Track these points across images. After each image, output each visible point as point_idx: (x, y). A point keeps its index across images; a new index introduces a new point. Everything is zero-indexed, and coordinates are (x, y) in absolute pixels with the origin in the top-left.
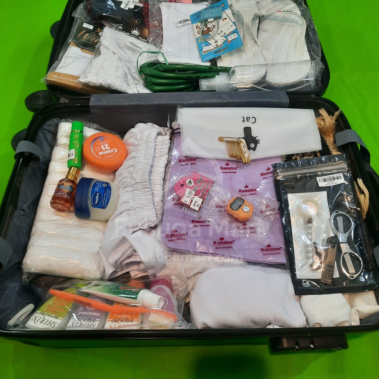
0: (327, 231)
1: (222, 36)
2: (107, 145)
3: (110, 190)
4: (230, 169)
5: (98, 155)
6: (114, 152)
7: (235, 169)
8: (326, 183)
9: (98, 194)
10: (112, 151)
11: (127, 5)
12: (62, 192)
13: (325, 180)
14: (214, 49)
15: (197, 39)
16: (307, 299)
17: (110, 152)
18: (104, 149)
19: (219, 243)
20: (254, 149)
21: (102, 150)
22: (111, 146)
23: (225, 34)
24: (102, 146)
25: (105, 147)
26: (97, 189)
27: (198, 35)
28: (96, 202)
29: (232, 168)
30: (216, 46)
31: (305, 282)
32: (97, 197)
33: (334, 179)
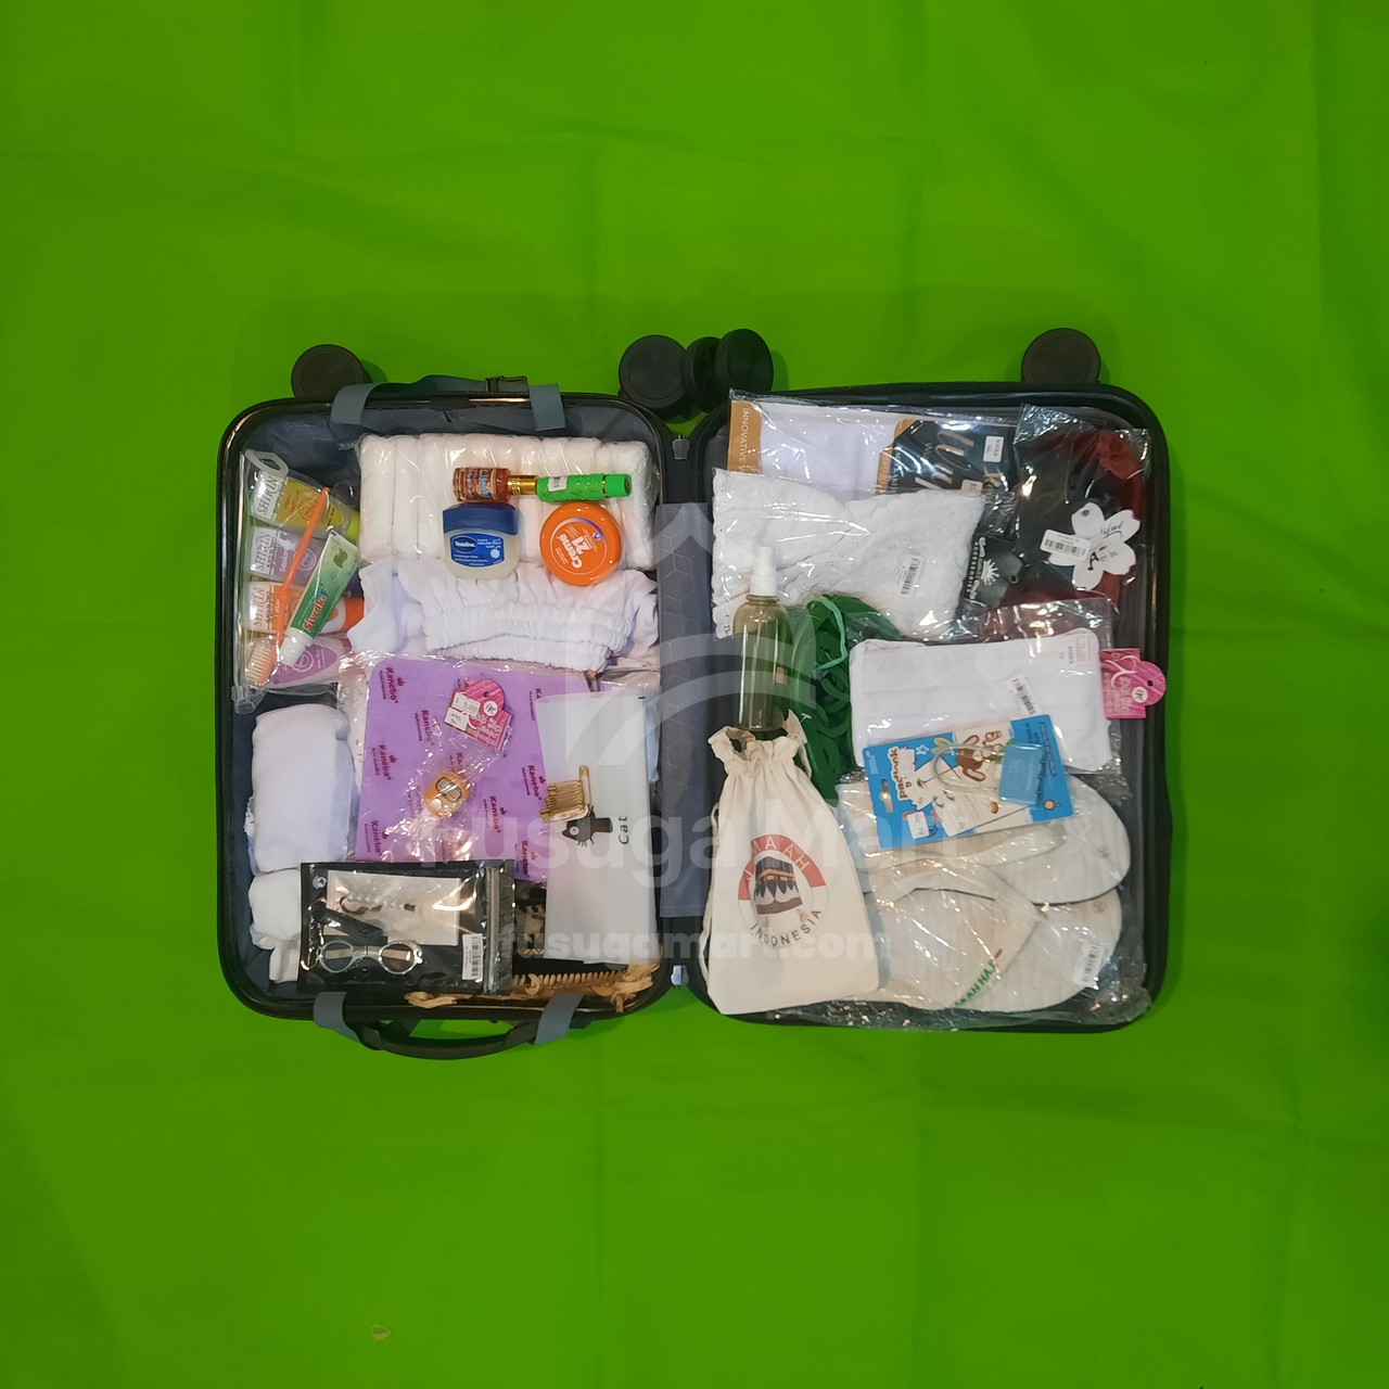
0: (395, 932)
1: (935, 799)
2: (585, 547)
3: (486, 564)
4: (534, 783)
5: (559, 534)
6: (573, 563)
7: (537, 794)
8: (470, 948)
9: (473, 545)
10: (574, 559)
11: (1059, 546)
12: (472, 483)
13: (475, 947)
14: (896, 777)
15: (949, 736)
16: (296, 879)
17: (572, 554)
18: (575, 542)
19: (383, 753)
20: (566, 833)
21: (570, 539)
22: (584, 556)
23: (941, 806)
24: (581, 539)
25: (581, 544)
26: (481, 542)
27: (960, 738)
28: (457, 544)
29: (536, 788)
30: (904, 782)
31: (322, 881)
32: (467, 545)
33: (475, 963)
